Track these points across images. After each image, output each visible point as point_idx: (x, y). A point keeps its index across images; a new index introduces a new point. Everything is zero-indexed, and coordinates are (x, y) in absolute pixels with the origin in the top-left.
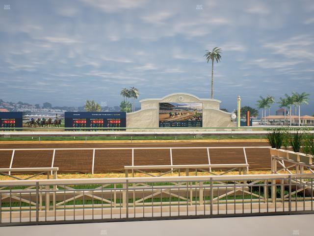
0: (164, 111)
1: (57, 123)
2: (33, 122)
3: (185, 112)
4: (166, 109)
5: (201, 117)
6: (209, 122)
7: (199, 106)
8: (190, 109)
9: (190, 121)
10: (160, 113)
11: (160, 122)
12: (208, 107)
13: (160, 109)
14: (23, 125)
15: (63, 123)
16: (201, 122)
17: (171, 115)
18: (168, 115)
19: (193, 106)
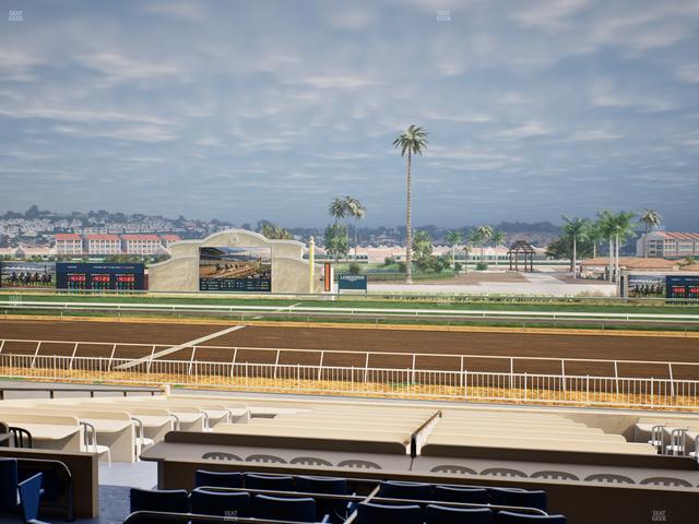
0: (207, 262)
1: (47, 280)
2: (14, 278)
3: (242, 263)
4: (210, 258)
5: (270, 272)
6: (283, 282)
7: (266, 252)
8: (251, 258)
9: (250, 280)
10: (200, 266)
11: (201, 280)
12: (281, 254)
13: (202, 257)
14: (3, 282)
15: (54, 281)
16: (270, 281)
17: (218, 269)
18: (214, 269)
19: (255, 253)
